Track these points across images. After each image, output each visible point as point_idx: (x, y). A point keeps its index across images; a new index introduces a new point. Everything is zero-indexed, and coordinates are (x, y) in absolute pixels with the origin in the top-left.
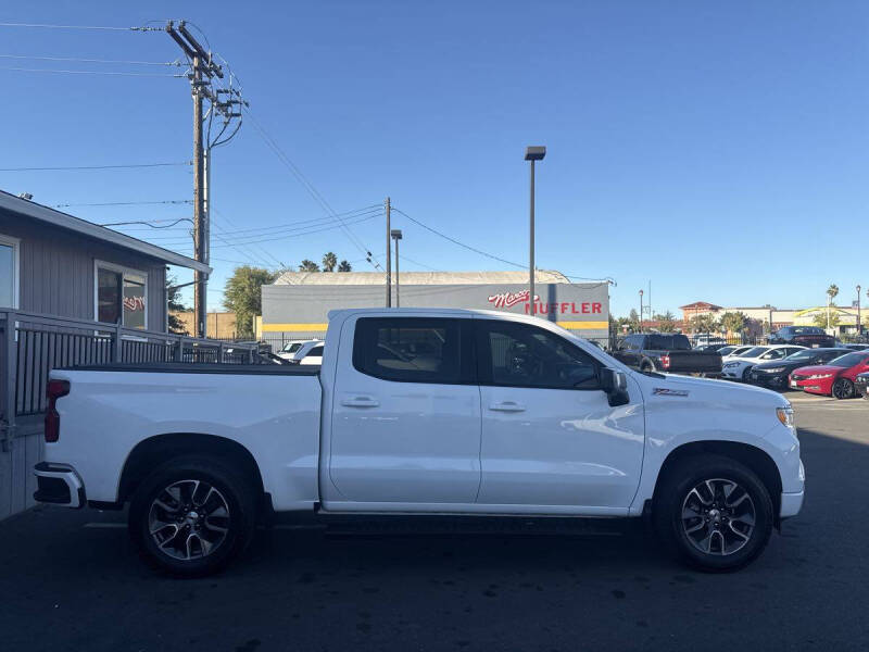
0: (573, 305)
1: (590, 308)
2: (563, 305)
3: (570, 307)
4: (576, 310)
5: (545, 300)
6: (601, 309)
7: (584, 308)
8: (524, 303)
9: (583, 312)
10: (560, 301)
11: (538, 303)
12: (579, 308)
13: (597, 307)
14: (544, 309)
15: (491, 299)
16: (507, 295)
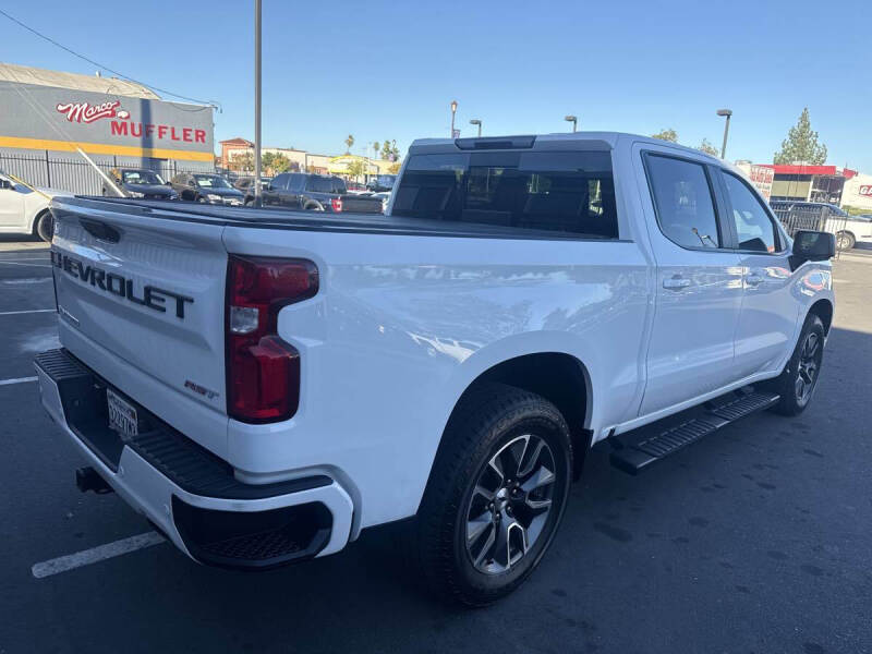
0: (173, 131)
1: (192, 136)
2: (160, 128)
3: (169, 131)
4: (177, 136)
5: (137, 119)
6: (205, 138)
7: (185, 135)
8: (110, 120)
9: (185, 139)
10: (156, 122)
11: (128, 122)
12: (179, 134)
13: (201, 135)
14: (137, 131)
15: (60, 108)
16: (85, 106)
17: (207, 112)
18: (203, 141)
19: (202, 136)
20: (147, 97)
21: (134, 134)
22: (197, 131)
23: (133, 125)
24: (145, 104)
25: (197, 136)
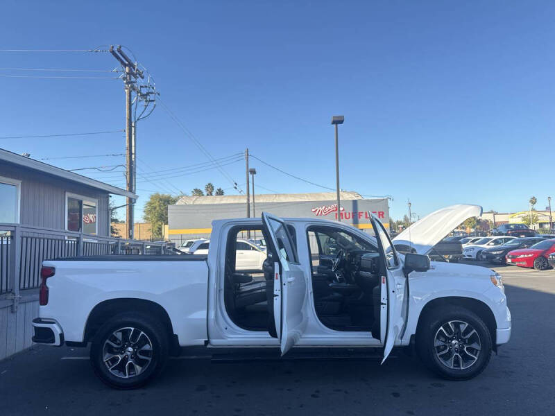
0: (366, 213)
1: (377, 215)
2: (360, 213)
3: (364, 214)
4: (368, 216)
5: (350, 210)
6: (384, 215)
8: (335, 213)
11: (343, 212)
15: (313, 210)
16: (324, 207)
17: (384, 202)
18: (383, 217)
19: (382, 215)
20: (356, 199)
21: (346, 218)
22: (379, 213)
23: (345, 214)
24: (355, 202)
25: (379, 215)
